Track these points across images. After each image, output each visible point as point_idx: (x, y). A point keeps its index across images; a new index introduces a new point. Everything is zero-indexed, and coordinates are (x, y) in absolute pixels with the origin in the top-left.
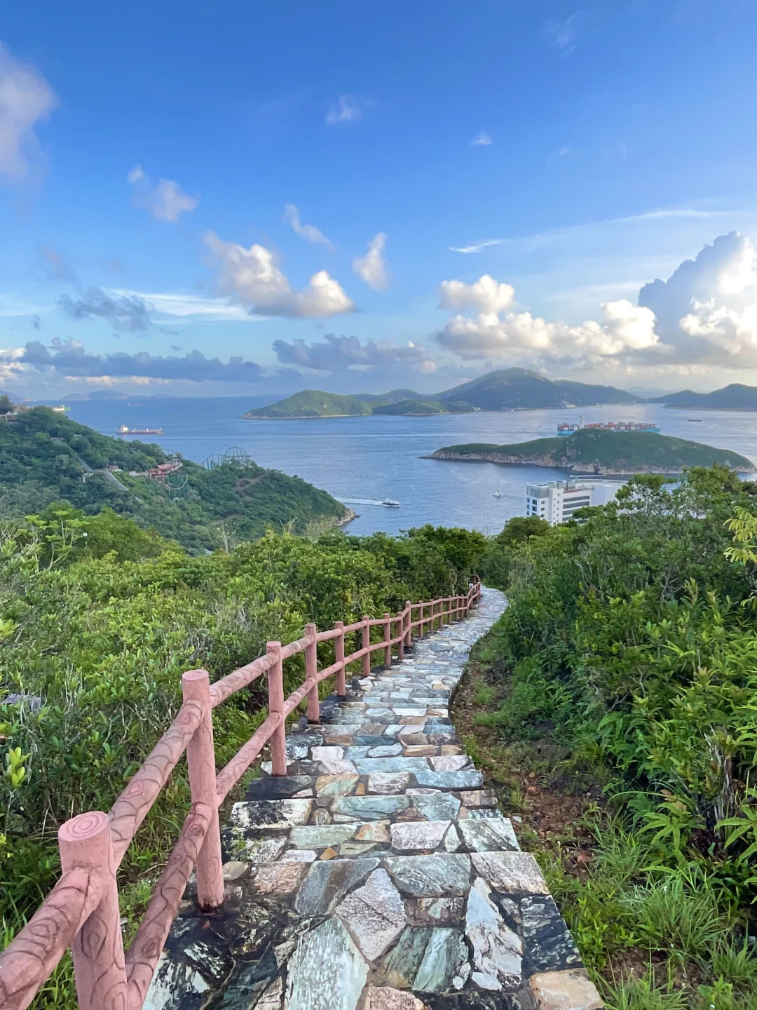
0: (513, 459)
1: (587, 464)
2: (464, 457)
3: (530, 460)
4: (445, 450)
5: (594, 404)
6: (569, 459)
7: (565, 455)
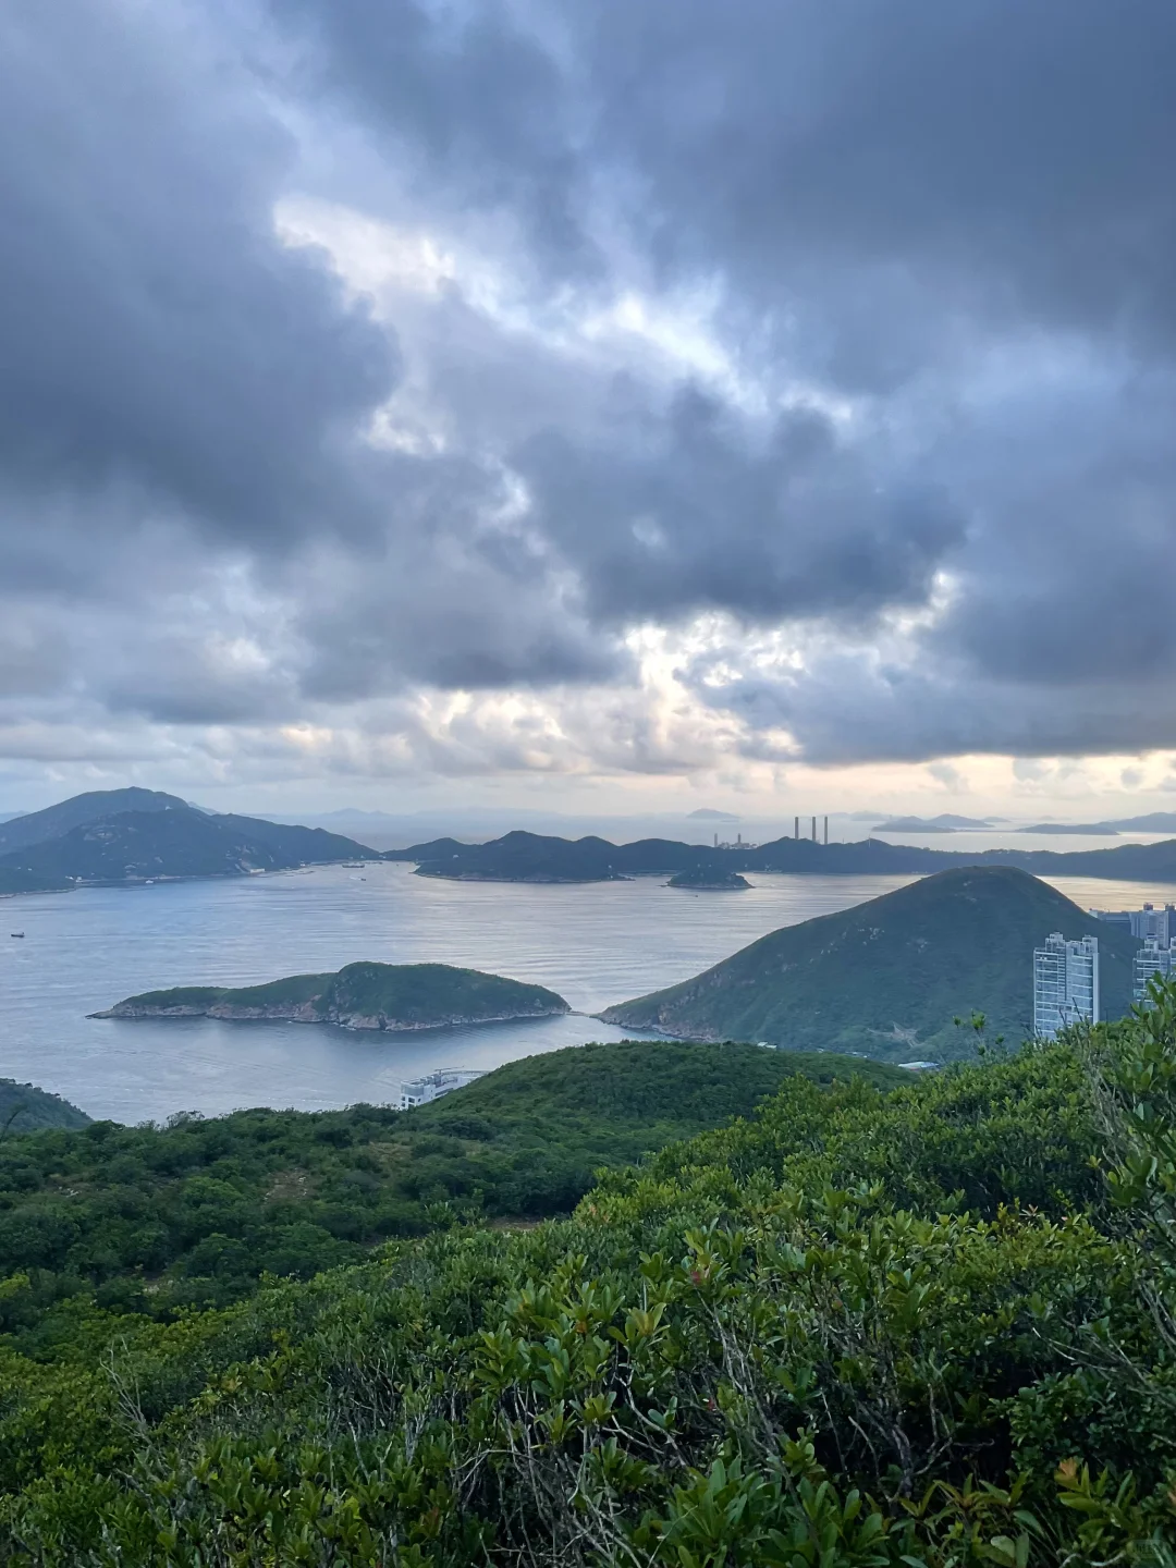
0: (254, 1012)
1: (370, 1016)
2: (169, 1011)
3: (281, 1012)
4: (133, 1001)
5: (295, 866)
6: (341, 1009)
7: (333, 1002)
